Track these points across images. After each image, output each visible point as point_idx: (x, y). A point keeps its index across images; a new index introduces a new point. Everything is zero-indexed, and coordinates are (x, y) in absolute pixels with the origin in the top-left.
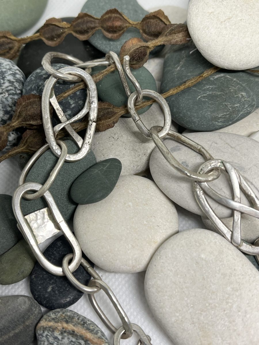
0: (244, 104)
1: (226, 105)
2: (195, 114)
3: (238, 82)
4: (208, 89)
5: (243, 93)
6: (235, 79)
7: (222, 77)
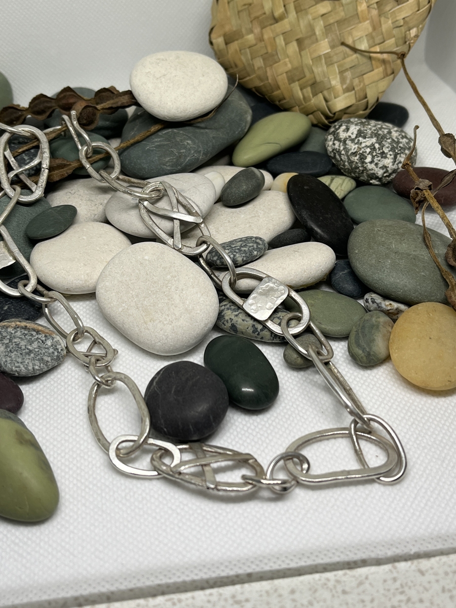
0: (189, 150)
1: (172, 151)
2: (144, 161)
3: (185, 133)
4: (156, 142)
5: (188, 142)
6: (181, 132)
7: (170, 132)
